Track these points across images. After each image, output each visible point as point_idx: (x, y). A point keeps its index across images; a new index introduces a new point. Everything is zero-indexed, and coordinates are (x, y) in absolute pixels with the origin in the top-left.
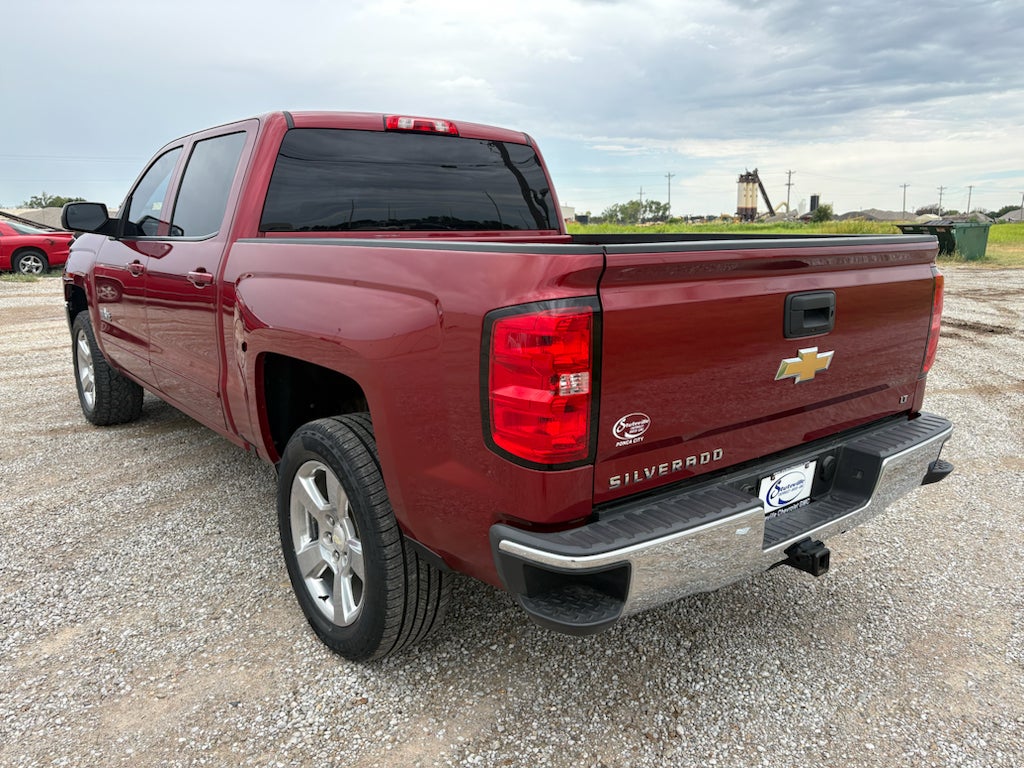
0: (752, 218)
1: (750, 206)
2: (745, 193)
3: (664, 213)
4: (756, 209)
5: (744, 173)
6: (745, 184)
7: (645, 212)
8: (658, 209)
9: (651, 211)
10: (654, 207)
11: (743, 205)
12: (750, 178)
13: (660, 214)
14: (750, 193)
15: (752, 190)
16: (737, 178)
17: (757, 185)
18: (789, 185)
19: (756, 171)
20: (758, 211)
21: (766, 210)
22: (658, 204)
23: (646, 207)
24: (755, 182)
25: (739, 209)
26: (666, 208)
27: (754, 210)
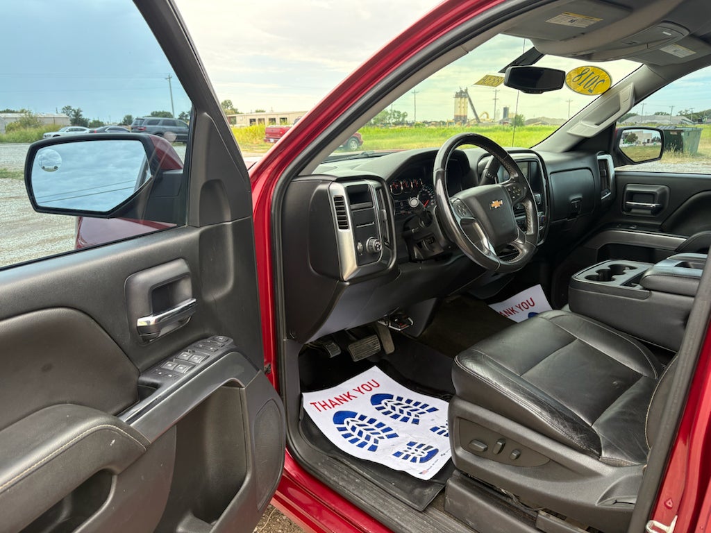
0: (464, 122)
1: (462, 114)
2: (459, 105)
3: (403, 119)
4: (466, 116)
5: (459, 91)
6: (459, 99)
7: (390, 118)
8: (399, 116)
9: (394, 118)
10: (396, 115)
11: (458, 114)
12: (462, 94)
13: (401, 119)
14: (463, 105)
15: (464, 103)
16: (454, 94)
17: (467, 99)
18: (495, 99)
19: (466, 90)
20: (468, 118)
21: (474, 117)
22: (399, 112)
23: (390, 114)
24: (465, 97)
25: (455, 116)
26: (404, 116)
27: (465, 117)
